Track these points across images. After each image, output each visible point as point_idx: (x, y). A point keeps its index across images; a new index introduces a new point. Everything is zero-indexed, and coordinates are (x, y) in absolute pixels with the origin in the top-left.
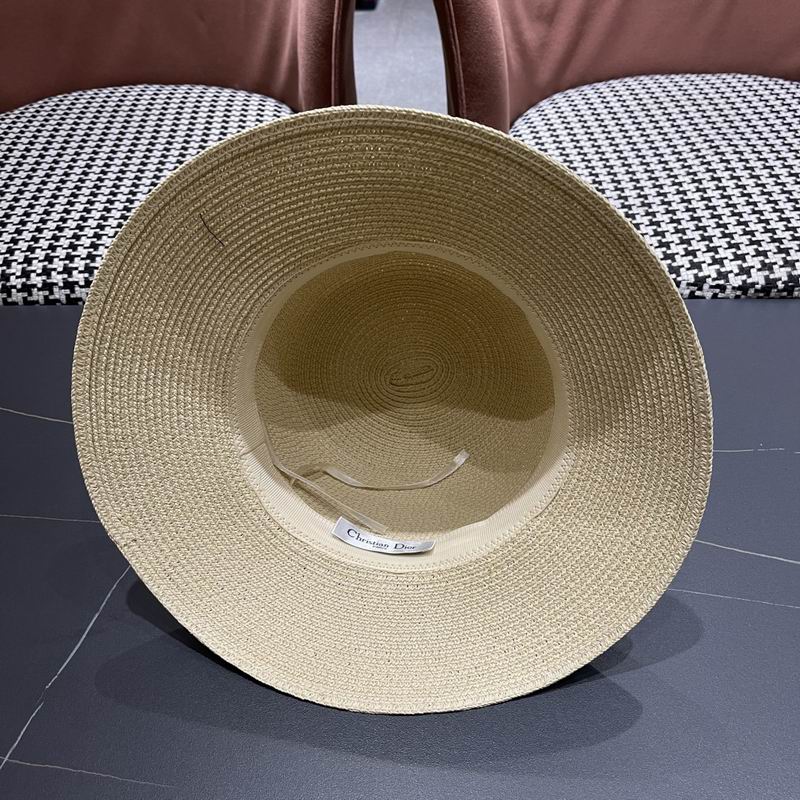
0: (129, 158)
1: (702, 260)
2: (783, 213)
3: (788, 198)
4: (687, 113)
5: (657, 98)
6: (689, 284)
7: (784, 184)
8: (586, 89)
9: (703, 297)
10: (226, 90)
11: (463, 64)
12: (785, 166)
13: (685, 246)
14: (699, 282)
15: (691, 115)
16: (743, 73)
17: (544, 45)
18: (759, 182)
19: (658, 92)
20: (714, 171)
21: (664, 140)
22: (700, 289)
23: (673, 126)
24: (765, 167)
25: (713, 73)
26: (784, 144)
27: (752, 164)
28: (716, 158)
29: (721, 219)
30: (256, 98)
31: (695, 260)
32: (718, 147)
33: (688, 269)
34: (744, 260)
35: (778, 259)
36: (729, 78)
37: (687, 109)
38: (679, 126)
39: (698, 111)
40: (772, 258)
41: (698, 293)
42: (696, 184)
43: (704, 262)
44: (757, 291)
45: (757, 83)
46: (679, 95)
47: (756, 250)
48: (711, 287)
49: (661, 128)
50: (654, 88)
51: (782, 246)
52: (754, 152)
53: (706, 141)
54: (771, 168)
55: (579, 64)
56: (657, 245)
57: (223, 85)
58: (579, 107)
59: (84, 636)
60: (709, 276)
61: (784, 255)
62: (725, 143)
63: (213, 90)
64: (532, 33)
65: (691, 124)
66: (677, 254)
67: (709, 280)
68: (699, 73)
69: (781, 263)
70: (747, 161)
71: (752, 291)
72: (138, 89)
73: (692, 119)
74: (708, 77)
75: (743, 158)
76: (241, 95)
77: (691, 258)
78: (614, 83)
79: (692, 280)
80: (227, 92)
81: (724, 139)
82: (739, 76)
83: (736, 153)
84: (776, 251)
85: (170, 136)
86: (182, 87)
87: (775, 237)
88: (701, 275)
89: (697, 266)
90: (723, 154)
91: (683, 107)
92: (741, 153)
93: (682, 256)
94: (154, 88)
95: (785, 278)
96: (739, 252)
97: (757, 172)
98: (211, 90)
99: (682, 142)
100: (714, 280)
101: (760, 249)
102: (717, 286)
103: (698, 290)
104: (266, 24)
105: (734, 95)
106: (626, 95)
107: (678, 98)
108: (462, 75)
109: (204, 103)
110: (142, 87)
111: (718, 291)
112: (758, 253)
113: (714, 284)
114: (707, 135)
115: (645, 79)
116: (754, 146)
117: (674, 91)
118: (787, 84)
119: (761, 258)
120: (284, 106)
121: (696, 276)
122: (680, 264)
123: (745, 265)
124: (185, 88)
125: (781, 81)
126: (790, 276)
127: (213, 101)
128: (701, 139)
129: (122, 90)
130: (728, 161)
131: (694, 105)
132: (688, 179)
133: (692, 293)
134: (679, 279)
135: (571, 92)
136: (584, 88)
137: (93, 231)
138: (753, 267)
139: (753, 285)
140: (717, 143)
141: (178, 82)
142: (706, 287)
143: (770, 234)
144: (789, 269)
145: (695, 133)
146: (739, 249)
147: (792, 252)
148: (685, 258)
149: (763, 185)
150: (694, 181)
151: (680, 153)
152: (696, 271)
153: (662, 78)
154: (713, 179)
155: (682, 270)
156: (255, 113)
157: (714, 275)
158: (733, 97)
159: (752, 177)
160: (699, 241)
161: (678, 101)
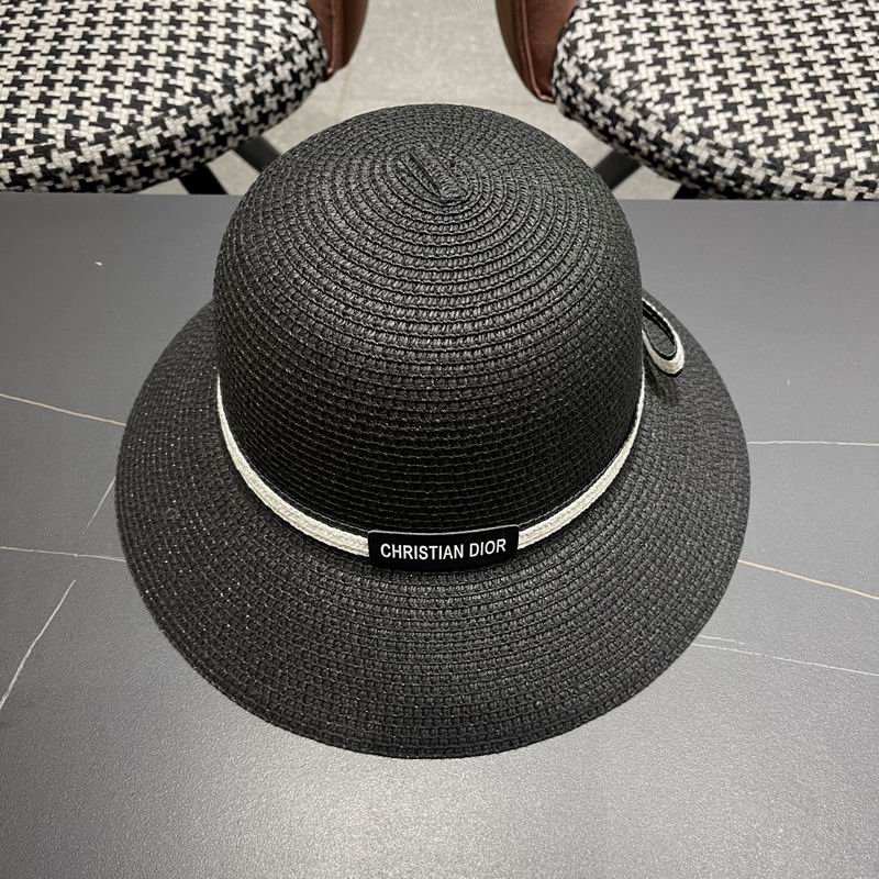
1: (847, 142)
6: (826, 179)
9: (843, 199)
13: (824, 120)
14: (840, 177)
22: (841, 186)
31: (838, 143)
33: (827, 156)
41: (837, 192)
43: (850, 146)
48: (857, 184)
56: (785, 117)
60: (856, 168)
66: (813, 132)
67: (855, 174)
77: (831, 139)
79: (831, 173)
88: (844, 165)
89: (839, 152)
93: (820, 136)
100: (862, 173)
102: (866, 183)
103: (838, 187)
111: (864, 189)
113: (861, 180)
121: (837, 167)
122: (816, 148)
133: (829, 191)
134: (813, 170)
142: (849, 183)
148: (823, 139)
152: (837, 160)
155: (818, 157)
157: (862, 166)
160: (844, 113)
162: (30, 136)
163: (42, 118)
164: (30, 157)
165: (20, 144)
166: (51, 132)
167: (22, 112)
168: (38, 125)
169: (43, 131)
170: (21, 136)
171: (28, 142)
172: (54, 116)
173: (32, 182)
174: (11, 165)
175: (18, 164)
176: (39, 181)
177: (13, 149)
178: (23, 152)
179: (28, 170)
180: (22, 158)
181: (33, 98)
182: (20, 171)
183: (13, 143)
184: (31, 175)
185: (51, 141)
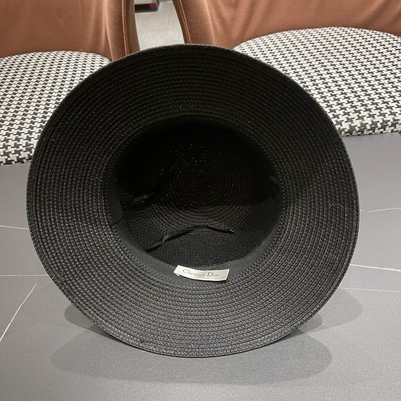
0: (26, 89)
2: (357, 93)
3: (359, 85)
4: (307, 47)
5: (292, 41)
7: (356, 79)
8: (257, 39)
10: (76, 52)
11: (189, 29)
12: (357, 70)
15: (309, 48)
16: (335, 27)
17: (234, 19)
18: (344, 79)
19: (293, 39)
20: (321, 75)
21: (296, 61)
23: (300, 54)
24: (347, 71)
25: (320, 28)
26: (356, 59)
27: (340, 70)
28: (322, 69)
29: (326, 98)
30: (91, 55)
32: (323, 63)
34: (338, 118)
35: (355, 116)
36: (328, 29)
37: (307, 45)
38: (303, 54)
39: (313, 46)
40: (352, 116)
42: (313, 82)
44: (346, 133)
45: (341, 31)
46: (303, 39)
47: (344, 112)
49: (295, 56)
50: (291, 36)
51: (357, 110)
52: (341, 64)
53: (317, 61)
54: (350, 71)
55: (252, 27)
57: (74, 50)
58: (254, 48)
59: (3, 336)
61: (358, 114)
62: (326, 61)
63: (69, 53)
64: (227, 13)
65: (309, 53)
68: (313, 28)
69: (357, 118)
70: (337, 69)
71: (343, 133)
72: (30, 55)
73: (310, 50)
74: (318, 29)
75: (335, 67)
76: (83, 54)
78: (271, 36)
80: (76, 53)
81: (326, 59)
82: (333, 28)
83: (332, 65)
84: (354, 112)
85: (47, 77)
86: (53, 52)
87: (353, 105)
90: (325, 66)
91: (305, 45)
92: (335, 65)
94: (39, 54)
95: (359, 125)
96: (335, 114)
97: (343, 74)
98: (68, 53)
99: (305, 62)
101: (346, 112)
104: (93, 17)
105: (331, 37)
106: (277, 41)
107: (302, 41)
108: (189, 35)
109: (64, 60)
110: (33, 54)
112: (345, 114)
114: (317, 58)
115: (286, 33)
116: (341, 61)
117: (301, 37)
118: (357, 30)
119: (347, 116)
120: (105, 58)
123: (339, 120)
124: (54, 53)
125: (354, 29)
126: (362, 124)
127: (69, 58)
128: (314, 60)
129: (22, 56)
130: (328, 70)
131: (310, 43)
132: (309, 80)
135: (249, 41)
136: (256, 39)
137: (7, 127)
138: (343, 121)
139: (344, 130)
140: (322, 61)
141: (51, 50)
143: (351, 104)
144: (361, 121)
145: (312, 57)
146: (335, 112)
147: (362, 112)
149: (346, 80)
150: (312, 81)
151: (304, 67)
153: (294, 32)
154: (321, 79)
156: (90, 63)
158: (330, 38)
159: (340, 76)
161: (303, 42)
162: (24, 145)
163: (29, 139)
164: (24, 152)
165: (21, 147)
166: (32, 143)
167: (21, 137)
168: (27, 141)
169: (29, 143)
170: (21, 145)
171: (23, 147)
172: (33, 138)
173: (25, 161)
174: (17, 155)
175: (20, 155)
176: (27, 160)
177: (18, 149)
178: (22, 150)
179: (23, 157)
180: (21, 152)
181: (26, 133)
182: (20, 157)
183: (18, 147)
184: (24, 158)
185: (31, 146)
